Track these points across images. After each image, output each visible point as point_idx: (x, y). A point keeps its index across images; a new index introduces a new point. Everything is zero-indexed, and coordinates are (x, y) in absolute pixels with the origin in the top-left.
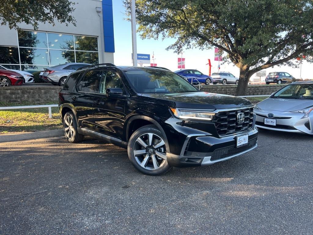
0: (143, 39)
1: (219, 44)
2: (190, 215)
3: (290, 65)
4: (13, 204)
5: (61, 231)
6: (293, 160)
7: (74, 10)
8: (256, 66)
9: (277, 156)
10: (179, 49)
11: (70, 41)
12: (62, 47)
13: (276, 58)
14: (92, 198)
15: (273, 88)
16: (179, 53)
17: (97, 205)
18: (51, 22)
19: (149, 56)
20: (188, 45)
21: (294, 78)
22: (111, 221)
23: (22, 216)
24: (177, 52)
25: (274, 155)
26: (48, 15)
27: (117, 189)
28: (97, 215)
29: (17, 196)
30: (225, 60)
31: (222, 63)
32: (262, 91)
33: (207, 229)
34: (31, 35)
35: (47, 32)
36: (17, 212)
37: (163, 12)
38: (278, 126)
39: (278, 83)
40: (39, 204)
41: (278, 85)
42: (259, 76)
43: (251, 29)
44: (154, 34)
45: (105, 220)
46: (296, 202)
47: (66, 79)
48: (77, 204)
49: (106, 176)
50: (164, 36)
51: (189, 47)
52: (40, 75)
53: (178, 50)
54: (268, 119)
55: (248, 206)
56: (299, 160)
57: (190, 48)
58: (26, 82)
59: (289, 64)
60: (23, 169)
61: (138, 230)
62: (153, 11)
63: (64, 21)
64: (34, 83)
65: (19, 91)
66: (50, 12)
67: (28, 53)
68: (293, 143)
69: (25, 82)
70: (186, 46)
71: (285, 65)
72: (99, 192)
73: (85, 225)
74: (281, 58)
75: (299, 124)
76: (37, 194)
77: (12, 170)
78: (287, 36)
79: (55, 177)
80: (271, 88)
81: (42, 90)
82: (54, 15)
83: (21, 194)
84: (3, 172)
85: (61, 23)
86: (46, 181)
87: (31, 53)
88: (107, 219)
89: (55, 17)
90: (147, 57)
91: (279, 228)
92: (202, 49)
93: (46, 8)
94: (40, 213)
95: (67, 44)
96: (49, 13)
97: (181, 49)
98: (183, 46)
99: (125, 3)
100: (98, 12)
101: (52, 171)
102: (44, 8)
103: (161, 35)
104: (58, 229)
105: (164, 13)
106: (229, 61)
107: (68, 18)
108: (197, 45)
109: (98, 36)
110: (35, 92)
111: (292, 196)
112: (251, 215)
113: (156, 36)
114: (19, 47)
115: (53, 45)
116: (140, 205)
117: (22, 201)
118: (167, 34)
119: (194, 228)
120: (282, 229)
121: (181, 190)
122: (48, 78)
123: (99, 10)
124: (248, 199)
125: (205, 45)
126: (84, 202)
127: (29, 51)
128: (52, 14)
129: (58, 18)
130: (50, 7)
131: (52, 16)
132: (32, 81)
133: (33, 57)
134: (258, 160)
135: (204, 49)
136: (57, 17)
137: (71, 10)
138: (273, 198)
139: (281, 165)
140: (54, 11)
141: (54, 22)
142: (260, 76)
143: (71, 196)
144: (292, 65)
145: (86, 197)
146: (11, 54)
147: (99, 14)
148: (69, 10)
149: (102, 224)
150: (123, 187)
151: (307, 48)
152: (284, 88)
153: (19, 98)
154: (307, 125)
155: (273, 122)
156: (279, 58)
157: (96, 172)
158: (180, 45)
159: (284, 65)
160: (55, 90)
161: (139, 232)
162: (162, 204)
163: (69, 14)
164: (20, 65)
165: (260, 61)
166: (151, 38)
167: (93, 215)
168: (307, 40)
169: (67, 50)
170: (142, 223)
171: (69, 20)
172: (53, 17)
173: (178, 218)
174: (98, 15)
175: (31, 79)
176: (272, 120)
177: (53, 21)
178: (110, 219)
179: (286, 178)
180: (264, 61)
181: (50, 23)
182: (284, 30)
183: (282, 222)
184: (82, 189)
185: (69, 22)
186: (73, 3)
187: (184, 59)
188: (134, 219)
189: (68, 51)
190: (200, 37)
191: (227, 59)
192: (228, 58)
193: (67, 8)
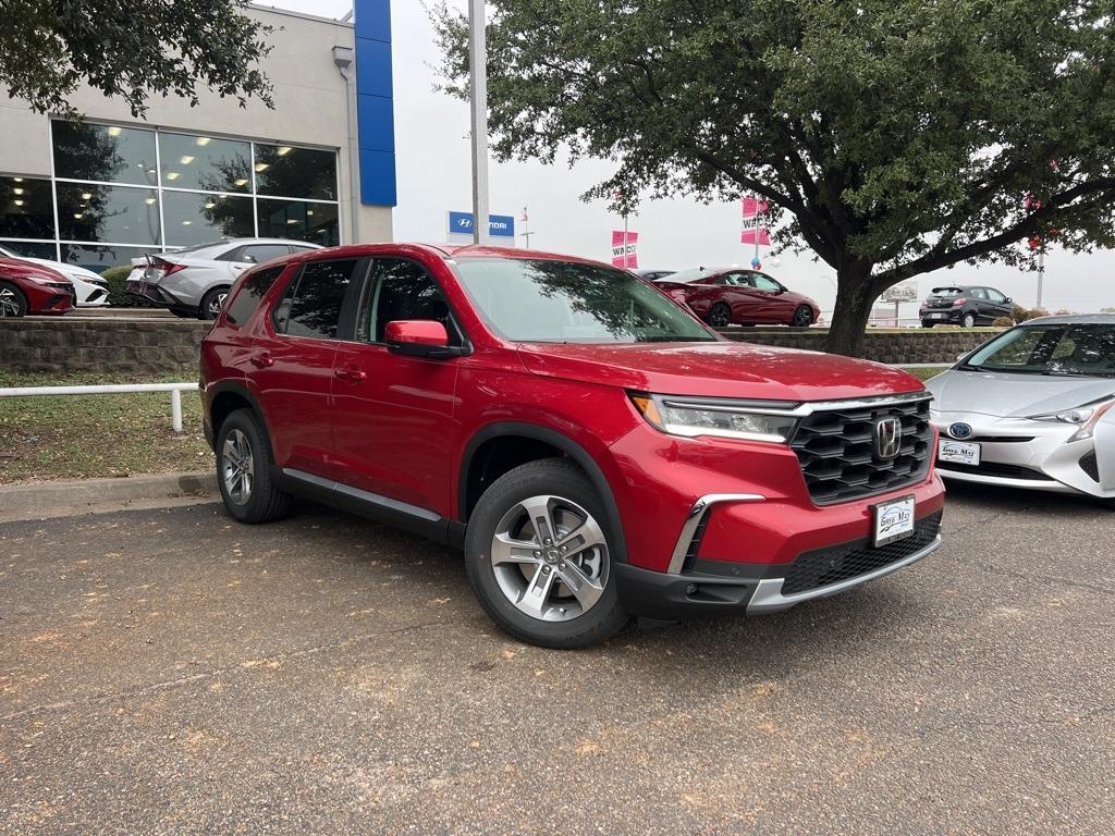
0: (500, 161)
1: (765, 183)
2: (723, 763)
3: (1011, 261)
4: (88, 723)
5: (279, 813)
6: (1047, 581)
7: (267, 51)
8: (896, 262)
9: (991, 567)
10: (628, 196)
11: (236, 162)
12: (206, 183)
13: (962, 238)
14: (369, 703)
15: (948, 343)
16: (625, 212)
17: (391, 726)
18: (184, 91)
19: (509, 221)
20: (658, 186)
21: (1021, 309)
22: (448, 779)
23: (128, 761)
24: (619, 207)
25: (981, 565)
26: (177, 67)
27: (453, 674)
28: (396, 760)
29: (99, 696)
30: (785, 239)
31: (775, 250)
32: (912, 351)
33: (792, 807)
34: (96, 140)
35: (156, 127)
36: (108, 750)
37: (575, 68)
38: (985, 467)
39: (963, 325)
40: (185, 724)
41: (964, 330)
42: (892, 301)
43: (885, 131)
44: (539, 142)
45: (429, 778)
46: (1081, 718)
47: (225, 295)
48: (321, 722)
49: (407, 629)
50: (574, 152)
51: (661, 191)
52: (129, 279)
53: (624, 202)
54: (951, 442)
55: (917, 731)
56: (1071, 583)
57: (666, 194)
58: (80, 301)
59: (1010, 258)
60: (102, 602)
61: (551, 811)
62: (540, 65)
63: (231, 90)
64: (106, 306)
65: (60, 334)
66: (183, 56)
67: (84, 201)
68: (1040, 525)
69: (75, 304)
70: (650, 190)
71: (994, 260)
72: (390, 682)
73: (361, 794)
74: (981, 237)
75: (1060, 459)
76: (172, 688)
77: (63, 606)
78: (999, 161)
79: (225, 633)
80: (942, 339)
81: (142, 331)
82: (197, 68)
83: (111, 686)
84: (34, 614)
85: (222, 96)
86: (194, 646)
87: (95, 203)
88: (435, 775)
89: (199, 74)
90: (503, 226)
91: (1036, 805)
92: (705, 199)
93: (169, 42)
94: (192, 753)
95: (225, 172)
96: (178, 61)
97: (633, 198)
98: (641, 189)
99: (443, 32)
100: (341, 64)
101: (211, 610)
102: (162, 43)
103: (563, 147)
104: (266, 805)
105: (575, 71)
106: (797, 245)
107: (247, 79)
108: (687, 187)
109: (338, 149)
110: (118, 337)
111: (1064, 701)
112: (934, 761)
113: (546, 151)
114: (54, 179)
115: (173, 176)
116: (544, 729)
117: (121, 710)
118: (585, 144)
119: (744, 805)
120: (1047, 809)
121: (677, 677)
122: (162, 289)
123: (342, 55)
124: (917, 710)
125: (714, 186)
126: (344, 717)
127: (87, 196)
128: (188, 65)
129: (212, 80)
130: (182, 39)
131: (191, 70)
132: (101, 300)
133: (101, 217)
134: (929, 581)
135: (711, 199)
136: (206, 76)
137: (256, 52)
138: (1000, 708)
139: (1011, 600)
140: (197, 52)
141: (194, 93)
142: (897, 302)
143: (296, 696)
144: (1018, 262)
145: (346, 700)
146: (19, 203)
147: (343, 69)
148: (252, 52)
149: (422, 792)
150: (472, 667)
151: (1073, 203)
152: (996, 339)
153: (57, 358)
154: (1089, 463)
155: (971, 454)
156: (972, 238)
157: (366, 616)
158: (630, 185)
159: (989, 261)
160: (188, 335)
161: (554, 815)
162: (618, 724)
163: (251, 66)
164: (58, 241)
165: (913, 245)
166: (531, 157)
167: (383, 758)
168: (1066, 175)
169: (223, 195)
170: (561, 787)
171: (249, 87)
172: (195, 74)
173: (683, 773)
174: (342, 74)
175: (97, 294)
176: (965, 446)
177: (193, 87)
178: (444, 772)
179: (1034, 641)
180: (927, 246)
181: (182, 95)
182: (994, 139)
183: (1044, 787)
184: (328, 672)
185: (250, 95)
186: (265, 28)
187: (633, 237)
188: (529, 773)
189: (228, 198)
190: (700, 158)
191: (794, 238)
192: (795, 234)
193: (244, 43)
